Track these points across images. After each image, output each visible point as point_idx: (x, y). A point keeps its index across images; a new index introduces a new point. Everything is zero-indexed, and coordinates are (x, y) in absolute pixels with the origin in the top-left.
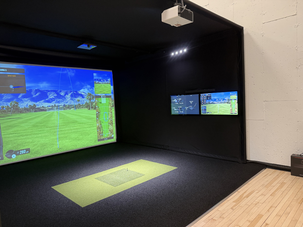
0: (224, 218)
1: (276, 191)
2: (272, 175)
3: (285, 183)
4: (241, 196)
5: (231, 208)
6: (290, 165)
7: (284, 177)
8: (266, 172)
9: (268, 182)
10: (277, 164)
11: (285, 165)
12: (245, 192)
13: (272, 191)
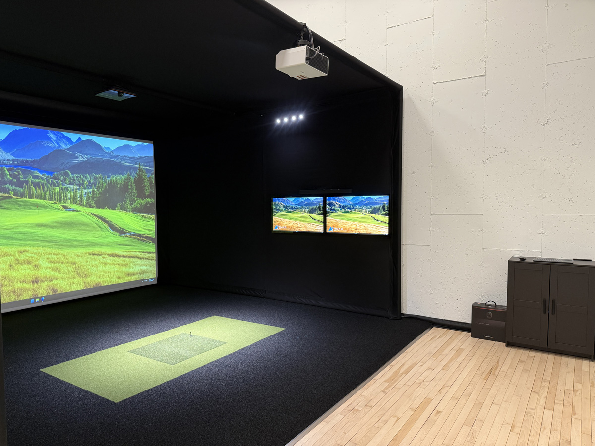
0: (372, 407)
1: (449, 362)
2: (442, 338)
3: (463, 350)
4: (396, 372)
5: (382, 391)
6: (470, 322)
7: (461, 341)
8: (434, 332)
9: (437, 349)
10: (450, 320)
11: (463, 321)
12: (402, 366)
13: (444, 363)
